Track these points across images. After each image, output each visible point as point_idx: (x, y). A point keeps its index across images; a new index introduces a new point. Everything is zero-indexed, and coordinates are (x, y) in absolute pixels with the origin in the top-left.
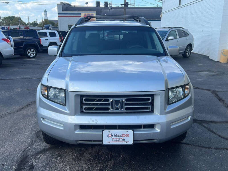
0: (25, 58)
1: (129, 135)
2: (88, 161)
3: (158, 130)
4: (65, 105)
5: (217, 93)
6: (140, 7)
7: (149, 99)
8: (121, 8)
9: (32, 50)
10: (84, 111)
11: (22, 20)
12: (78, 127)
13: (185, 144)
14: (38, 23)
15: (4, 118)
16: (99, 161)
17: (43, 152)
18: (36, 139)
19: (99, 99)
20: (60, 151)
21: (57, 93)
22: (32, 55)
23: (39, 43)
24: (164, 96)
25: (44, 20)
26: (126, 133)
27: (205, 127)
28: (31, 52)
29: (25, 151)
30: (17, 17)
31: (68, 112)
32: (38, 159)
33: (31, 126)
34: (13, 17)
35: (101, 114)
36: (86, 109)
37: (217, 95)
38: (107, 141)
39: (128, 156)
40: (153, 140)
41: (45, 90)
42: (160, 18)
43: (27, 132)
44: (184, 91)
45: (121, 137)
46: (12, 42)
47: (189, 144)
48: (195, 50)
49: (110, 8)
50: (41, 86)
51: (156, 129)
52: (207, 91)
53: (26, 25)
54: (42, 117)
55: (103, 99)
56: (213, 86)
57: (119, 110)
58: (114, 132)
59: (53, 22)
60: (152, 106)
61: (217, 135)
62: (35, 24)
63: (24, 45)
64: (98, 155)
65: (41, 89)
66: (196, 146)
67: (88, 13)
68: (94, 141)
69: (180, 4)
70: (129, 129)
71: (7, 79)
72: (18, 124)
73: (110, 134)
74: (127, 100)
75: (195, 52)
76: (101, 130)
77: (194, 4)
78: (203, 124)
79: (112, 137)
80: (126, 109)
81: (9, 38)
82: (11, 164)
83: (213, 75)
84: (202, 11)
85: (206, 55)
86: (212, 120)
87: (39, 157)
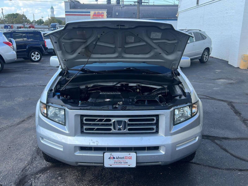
0: (28, 62)
1: (132, 158)
2: (90, 182)
3: (162, 152)
4: (65, 125)
5: (234, 104)
6: (155, 4)
7: (153, 120)
8: (134, 5)
9: (37, 53)
10: (85, 131)
11: (26, 18)
12: (78, 149)
13: (195, 163)
14: (44, 21)
15: (3, 132)
16: (102, 182)
17: (43, 171)
18: (36, 156)
19: (100, 119)
20: (61, 170)
21: (57, 111)
22: (36, 58)
23: (44, 46)
24: (169, 116)
25: (51, 18)
26: (128, 156)
27: (217, 144)
28: (35, 56)
29: (24, 169)
30: (21, 14)
31: (67, 132)
32: (38, 179)
33: (32, 142)
34: (17, 14)
35: (103, 135)
36: (86, 129)
37: (233, 107)
38: (108, 163)
39: (132, 177)
40: (158, 162)
41: (45, 107)
42: (177, 17)
43: (27, 149)
44: (192, 111)
45: (123, 160)
46: (15, 45)
47: (198, 164)
48: (213, 54)
49: (122, 6)
50: (40, 103)
51: (161, 151)
52: (223, 103)
53: (31, 23)
54: (40, 137)
55: (104, 119)
56: (230, 96)
57: (122, 131)
58: (116, 154)
59: (61, 20)
60: (157, 126)
61: (230, 153)
62: (40, 22)
63: (27, 47)
64: (101, 175)
65: (40, 107)
66: (206, 166)
67: (98, 11)
68: (95, 163)
69: (198, 3)
70: (131, 151)
71: (9, 86)
72: (19, 139)
73: (112, 156)
74: (130, 120)
75: (213, 56)
76: (103, 152)
77: (213, 4)
78: (216, 141)
79: (113, 159)
80: (129, 129)
81: (11, 41)
82: (9, 184)
83: (231, 84)
84: (222, 11)
85: (225, 60)
86: (225, 136)
87: (39, 177)
